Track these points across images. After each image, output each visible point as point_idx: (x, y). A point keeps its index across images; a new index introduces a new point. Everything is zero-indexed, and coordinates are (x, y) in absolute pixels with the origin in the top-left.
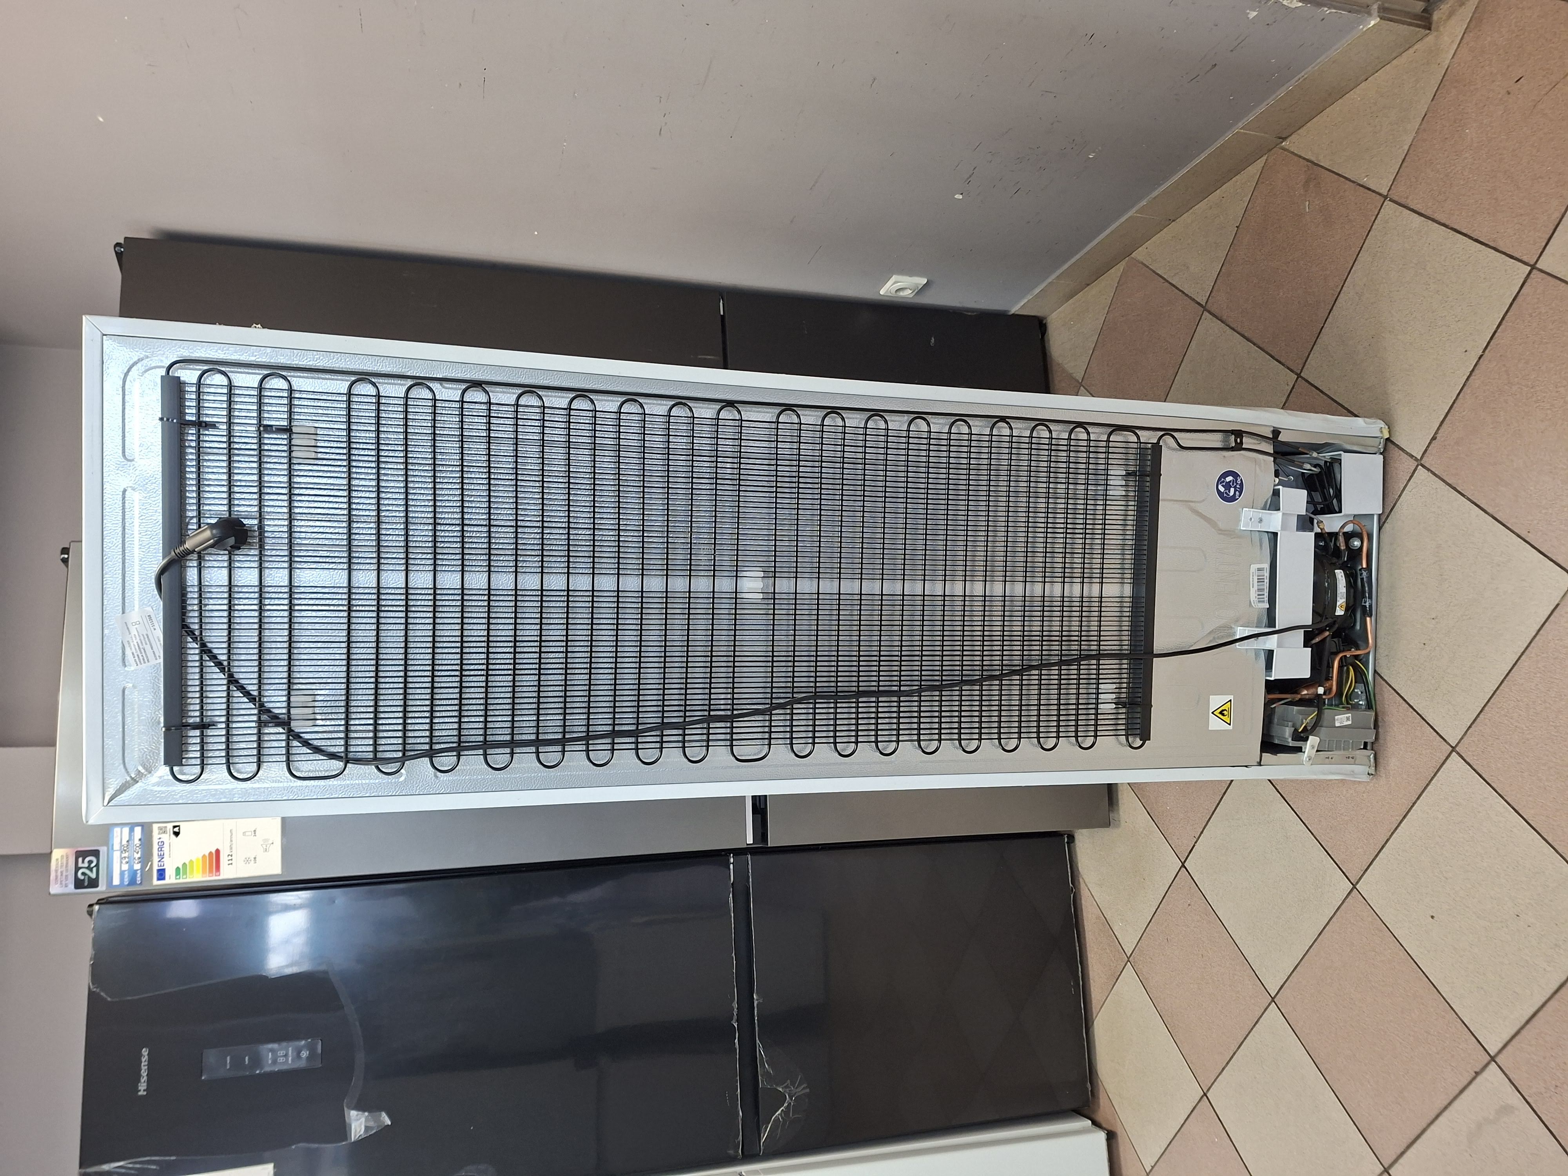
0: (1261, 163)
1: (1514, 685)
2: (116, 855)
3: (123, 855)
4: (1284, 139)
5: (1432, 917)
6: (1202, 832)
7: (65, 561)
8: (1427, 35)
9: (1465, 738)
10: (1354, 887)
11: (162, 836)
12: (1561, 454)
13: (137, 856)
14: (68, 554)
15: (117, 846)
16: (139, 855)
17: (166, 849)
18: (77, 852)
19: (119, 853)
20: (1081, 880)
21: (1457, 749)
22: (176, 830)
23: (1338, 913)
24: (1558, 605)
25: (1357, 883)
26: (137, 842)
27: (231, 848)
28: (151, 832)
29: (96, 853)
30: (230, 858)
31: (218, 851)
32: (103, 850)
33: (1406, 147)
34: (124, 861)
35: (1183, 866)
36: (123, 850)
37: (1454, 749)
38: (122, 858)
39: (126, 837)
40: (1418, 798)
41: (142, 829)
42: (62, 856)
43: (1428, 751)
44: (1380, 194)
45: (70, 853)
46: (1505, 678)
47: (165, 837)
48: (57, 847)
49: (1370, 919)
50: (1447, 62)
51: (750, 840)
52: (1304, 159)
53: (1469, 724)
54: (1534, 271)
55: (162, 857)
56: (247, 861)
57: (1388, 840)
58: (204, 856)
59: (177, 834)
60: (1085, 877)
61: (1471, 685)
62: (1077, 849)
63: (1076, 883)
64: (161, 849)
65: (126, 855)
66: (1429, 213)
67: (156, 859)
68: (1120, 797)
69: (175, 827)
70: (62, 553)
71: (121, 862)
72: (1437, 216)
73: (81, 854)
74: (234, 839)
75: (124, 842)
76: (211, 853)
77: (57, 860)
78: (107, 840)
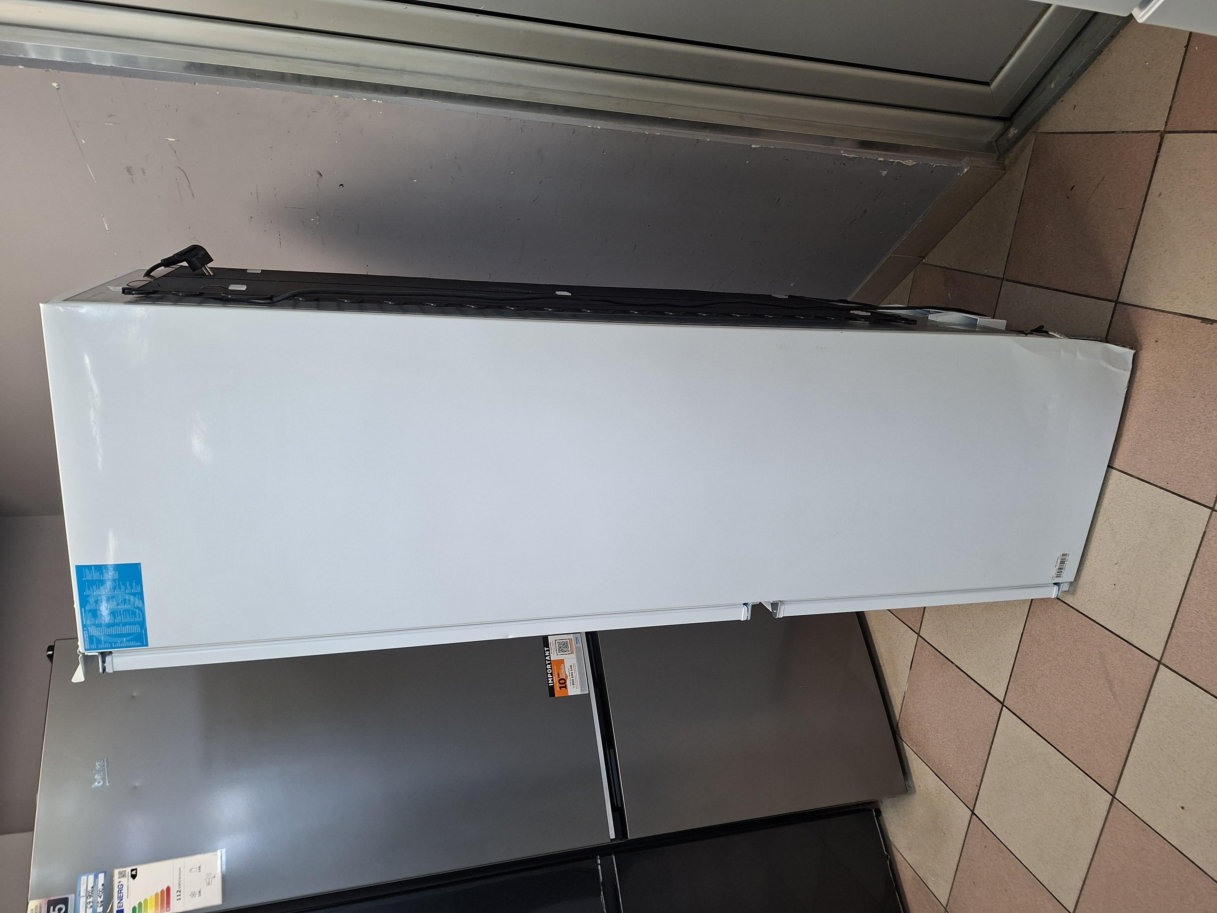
0: (911, 276)
1: (1191, 600)
2: (83, 900)
3: (88, 901)
4: (923, 258)
5: (1183, 808)
6: (982, 780)
7: (50, 657)
8: (1004, 174)
9: (1166, 651)
10: (1113, 797)
11: (122, 879)
12: (1174, 422)
13: (100, 900)
14: (53, 651)
15: (83, 893)
16: (102, 899)
17: (125, 891)
18: (49, 901)
19: (85, 898)
20: (893, 847)
21: (1163, 661)
22: (134, 873)
23: (1107, 823)
24: (1205, 532)
25: (1115, 792)
26: (100, 887)
27: (180, 885)
28: (112, 876)
29: (65, 901)
30: (179, 893)
31: (168, 889)
32: (71, 897)
33: (1009, 245)
34: (89, 906)
35: (973, 813)
36: (88, 896)
37: (1160, 662)
38: (87, 903)
39: (91, 884)
40: (1144, 709)
41: (105, 875)
42: (36, 906)
43: (1141, 669)
44: (998, 278)
45: (43, 902)
46: (1182, 597)
47: (124, 881)
48: (31, 899)
49: (1133, 822)
50: (1022, 187)
51: (612, 836)
52: (941, 267)
53: (1166, 639)
54: (1118, 305)
55: (121, 899)
56: (193, 895)
57: (1129, 750)
58: (157, 894)
59: (134, 877)
60: (896, 844)
61: (1158, 609)
62: (886, 821)
63: (890, 852)
64: (120, 891)
65: (91, 899)
66: (1035, 282)
67: (116, 901)
68: (910, 766)
69: (132, 870)
70: (48, 651)
71: (86, 907)
72: (1041, 284)
73: (52, 904)
74: (182, 876)
75: (90, 889)
76: (162, 891)
77: (32, 910)
78: (74, 889)
